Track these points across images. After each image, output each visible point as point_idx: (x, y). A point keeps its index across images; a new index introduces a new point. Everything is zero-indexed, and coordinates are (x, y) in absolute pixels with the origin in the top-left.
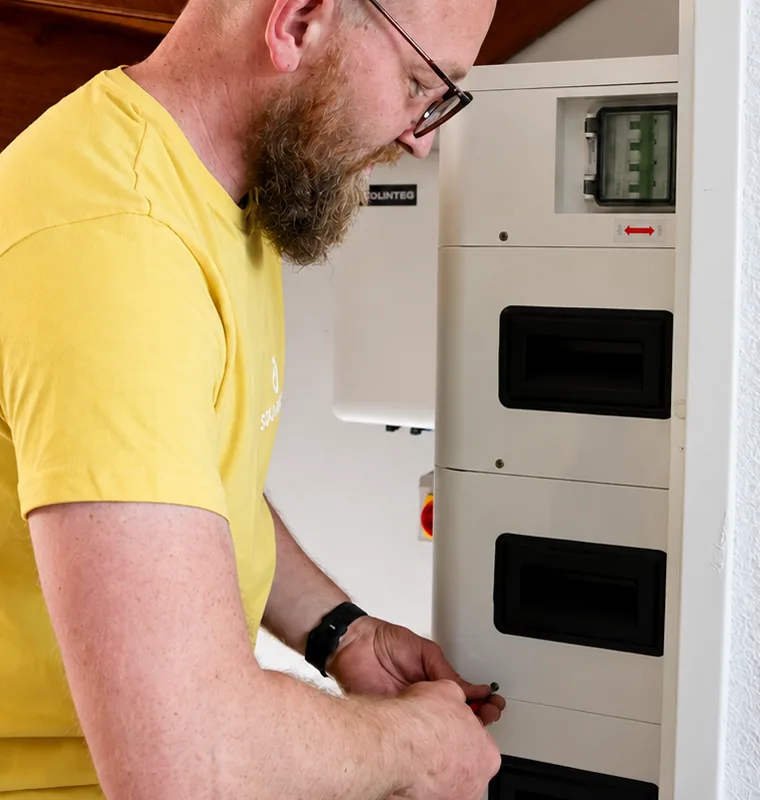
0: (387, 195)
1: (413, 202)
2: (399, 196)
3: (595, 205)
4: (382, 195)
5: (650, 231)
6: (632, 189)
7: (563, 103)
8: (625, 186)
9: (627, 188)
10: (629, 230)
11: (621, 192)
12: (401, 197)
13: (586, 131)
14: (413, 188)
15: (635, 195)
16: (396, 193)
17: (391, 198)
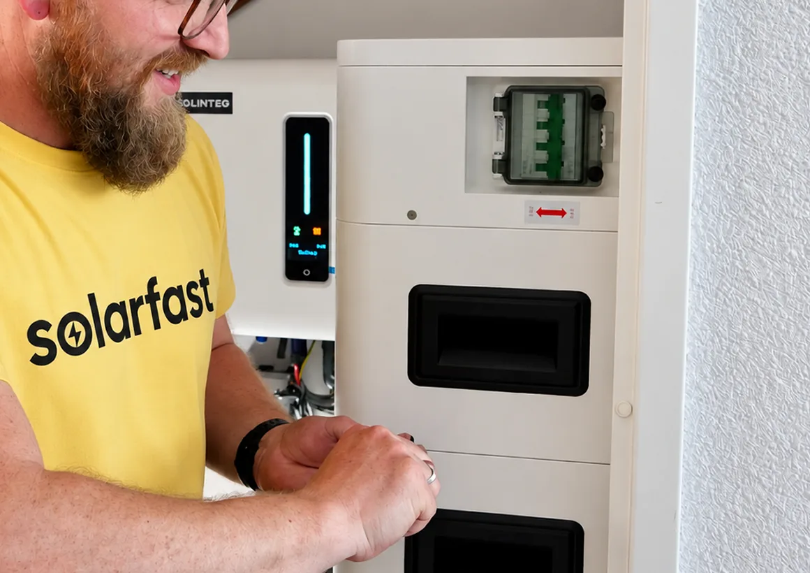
0: (201, 103)
1: (229, 110)
2: (214, 103)
3: (505, 184)
4: (195, 103)
5: (562, 213)
6: (539, 167)
7: (471, 81)
8: (531, 164)
9: (534, 167)
10: (541, 212)
11: (528, 170)
12: (217, 106)
13: (495, 110)
14: (229, 96)
15: (543, 175)
16: (211, 101)
17: (206, 106)
